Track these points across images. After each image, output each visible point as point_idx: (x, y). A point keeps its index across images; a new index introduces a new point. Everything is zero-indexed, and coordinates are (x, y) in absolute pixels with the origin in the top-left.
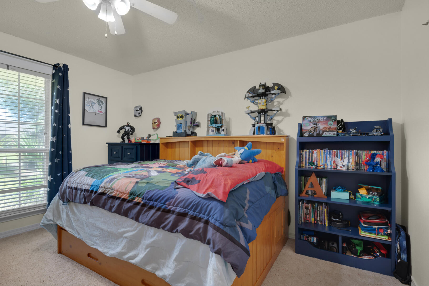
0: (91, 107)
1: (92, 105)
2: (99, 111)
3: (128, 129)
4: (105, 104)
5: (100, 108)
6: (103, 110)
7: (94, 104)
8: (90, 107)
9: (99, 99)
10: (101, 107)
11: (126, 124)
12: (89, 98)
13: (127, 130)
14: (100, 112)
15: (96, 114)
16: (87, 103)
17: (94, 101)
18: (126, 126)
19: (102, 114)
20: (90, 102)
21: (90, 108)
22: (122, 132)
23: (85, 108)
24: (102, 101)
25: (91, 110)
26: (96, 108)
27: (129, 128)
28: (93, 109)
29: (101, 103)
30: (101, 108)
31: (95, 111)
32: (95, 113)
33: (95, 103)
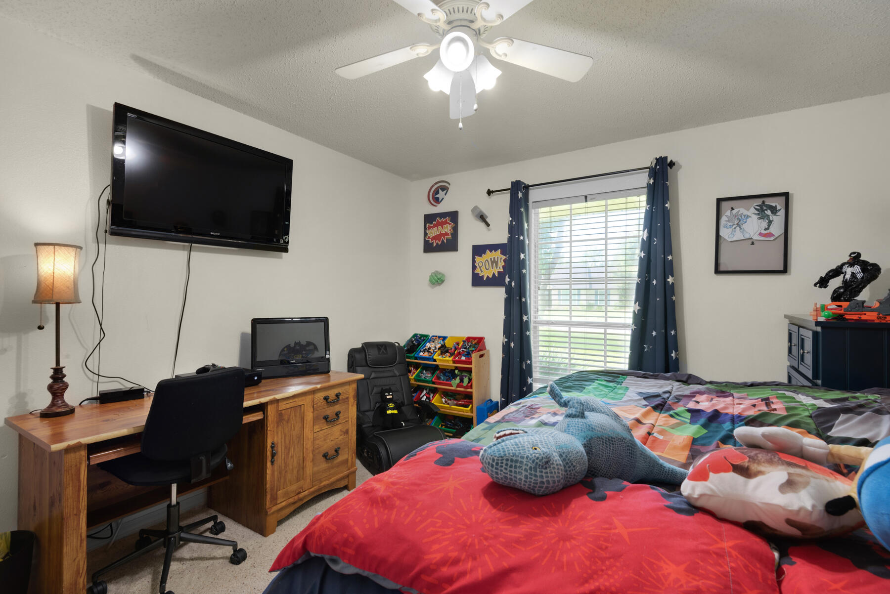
0: (738, 228)
1: (740, 222)
2: (761, 234)
3: (853, 273)
4: (782, 213)
5: (764, 224)
6: (777, 229)
7: (745, 221)
8: (735, 228)
9: (763, 202)
10: (770, 222)
11: (846, 259)
12: (733, 209)
13: (848, 276)
14: (765, 235)
15: (753, 243)
16: (725, 222)
17: (745, 212)
18: (848, 263)
19: (772, 239)
20: (736, 217)
21: (735, 231)
22: (836, 283)
23: (721, 234)
24: (774, 205)
25: (738, 235)
26: (754, 226)
27: (857, 269)
28: (744, 230)
29: (769, 212)
30: (769, 226)
31: (747, 236)
32: (750, 242)
33: (748, 217)
